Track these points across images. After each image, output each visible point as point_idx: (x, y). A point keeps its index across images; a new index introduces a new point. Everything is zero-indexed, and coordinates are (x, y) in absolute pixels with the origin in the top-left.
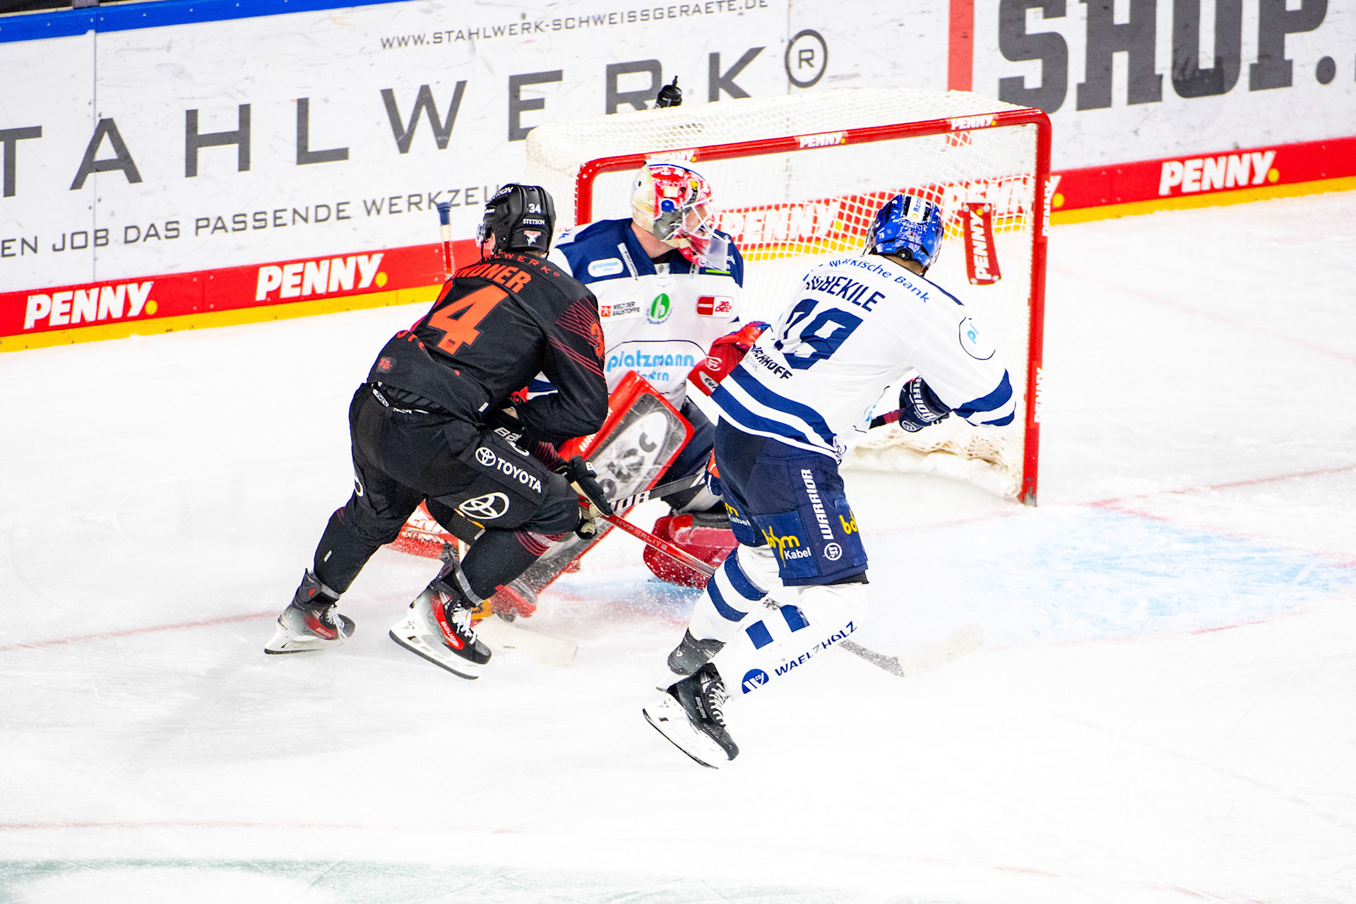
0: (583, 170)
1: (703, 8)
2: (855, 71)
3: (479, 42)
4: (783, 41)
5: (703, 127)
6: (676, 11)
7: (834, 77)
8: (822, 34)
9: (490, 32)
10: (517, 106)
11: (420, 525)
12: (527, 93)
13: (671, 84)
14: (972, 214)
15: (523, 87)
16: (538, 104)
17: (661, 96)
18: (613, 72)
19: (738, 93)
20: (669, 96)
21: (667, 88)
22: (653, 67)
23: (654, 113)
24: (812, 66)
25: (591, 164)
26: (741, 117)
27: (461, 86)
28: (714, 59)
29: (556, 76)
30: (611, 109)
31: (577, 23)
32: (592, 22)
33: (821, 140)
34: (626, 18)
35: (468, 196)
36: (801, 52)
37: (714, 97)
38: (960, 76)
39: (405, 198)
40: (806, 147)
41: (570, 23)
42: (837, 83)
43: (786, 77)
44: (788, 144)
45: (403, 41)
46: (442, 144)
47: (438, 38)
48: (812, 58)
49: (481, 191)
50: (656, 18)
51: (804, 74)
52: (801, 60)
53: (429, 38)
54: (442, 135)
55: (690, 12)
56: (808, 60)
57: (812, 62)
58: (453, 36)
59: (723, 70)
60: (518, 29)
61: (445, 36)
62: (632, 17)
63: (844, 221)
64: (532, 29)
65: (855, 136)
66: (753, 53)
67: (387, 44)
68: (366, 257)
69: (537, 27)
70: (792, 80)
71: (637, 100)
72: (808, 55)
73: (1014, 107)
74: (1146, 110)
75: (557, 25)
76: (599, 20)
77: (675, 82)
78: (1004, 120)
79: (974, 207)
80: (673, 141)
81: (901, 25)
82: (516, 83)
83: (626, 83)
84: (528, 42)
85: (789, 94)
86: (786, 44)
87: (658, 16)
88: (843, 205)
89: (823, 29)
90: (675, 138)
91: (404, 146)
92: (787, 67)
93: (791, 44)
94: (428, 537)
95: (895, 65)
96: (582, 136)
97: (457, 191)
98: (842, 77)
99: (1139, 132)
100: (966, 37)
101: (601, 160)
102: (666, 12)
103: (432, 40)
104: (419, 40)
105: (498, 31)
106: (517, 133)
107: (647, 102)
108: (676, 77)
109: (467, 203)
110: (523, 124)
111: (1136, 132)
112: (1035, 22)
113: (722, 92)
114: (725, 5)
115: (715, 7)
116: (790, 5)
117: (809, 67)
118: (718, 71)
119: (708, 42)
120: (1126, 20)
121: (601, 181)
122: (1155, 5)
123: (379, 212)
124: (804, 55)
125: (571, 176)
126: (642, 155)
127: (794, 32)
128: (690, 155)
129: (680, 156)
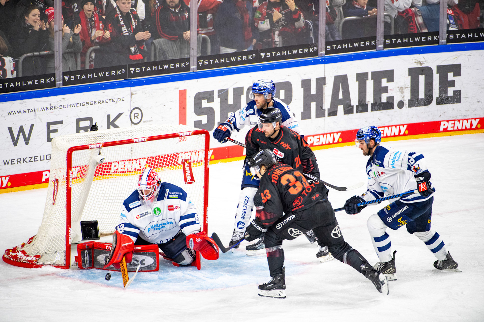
0: (69, 150)
1: (105, 102)
2: (151, 119)
3: (38, 113)
4: (129, 111)
5: (105, 137)
6: (97, 102)
8: (141, 108)
9: (40, 109)
10: (49, 132)
11: (22, 258)
12: (52, 127)
13: (94, 124)
14: (185, 163)
15: (51, 126)
16: (56, 131)
17: (91, 128)
18: (78, 121)
19: (116, 126)
20: (94, 128)
21: (93, 126)
22: (90, 119)
23: (89, 133)
24: (138, 118)
25: (71, 148)
26: (116, 133)
27: (32, 126)
28: (108, 116)
29: (61, 122)
30: (78, 131)
31: (67, 106)
32: (71, 106)
33: (140, 140)
34: (82, 104)
35: (35, 159)
36: (134, 114)
37: (108, 127)
38: (183, 120)
39: (16, 160)
40: (136, 142)
41: (65, 106)
42: (145, 123)
43: (130, 122)
44: (130, 141)
45: (14, 113)
46: (27, 143)
47: (25, 112)
48: (138, 116)
49: (39, 157)
50: (90, 105)
51: (136, 120)
52: (134, 116)
53: (22, 111)
54: (27, 141)
55: (101, 103)
56: (137, 116)
57: (138, 117)
58: (30, 111)
59: (111, 120)
60: (49, 108)
61: (27, 111)
62: (83, 104)
63: (148, 164)
64: (53, 109)
65: (151, 139)
66: (120, 115)
67: (9, 113)
68: (4, 178)
69: (55, 108)
70: (132, 122)
71: (85, 129)
72: (137, 115)
73: (198, 129)
75: (61, 107)
76: (73, 105)
77: (96, 124)
78: (195, 133)
79: (186, 161)
80: (96, 141)
81: (165, 105)
82: (49, 125)
83: (82, 124)
84: (52, 112)
85: (131, 126)
86: (130, 111)
87: (91, 104)
88: (148, 160)
90: (96, 140)
91: (15, 144)
92: (131, 119)
93: (131, 112)
94: (24, 261)
95: (163, 117)
96: (68, 140)
97: (32, 157)
98: (147, 121)
99: (237, 136)
100: (184, 109)
101: (74, 147)
102: (94, 103)
103: (23, 112)
104: (19, 112)
105: (43, 109)
106: (49, 139)
107: (88, 130)
108: (97, 122)
109: (35, 161)
110: (51, 137)
112: (205, 104)
113: (111, 126)
114: (111, 100)
115: (108, 101)
116: (131, 100)
117: (137, 118)
118: (110, 120)
119: (106, 111)
120: (232, 103)
121: (74, 154)
122: (241, 98)
123: (8, 164)
124: (136, 115)
125: (65, 152)
126: (86, 145)
127: (132, 108)
128: (101, 145)
129: (98, 146)
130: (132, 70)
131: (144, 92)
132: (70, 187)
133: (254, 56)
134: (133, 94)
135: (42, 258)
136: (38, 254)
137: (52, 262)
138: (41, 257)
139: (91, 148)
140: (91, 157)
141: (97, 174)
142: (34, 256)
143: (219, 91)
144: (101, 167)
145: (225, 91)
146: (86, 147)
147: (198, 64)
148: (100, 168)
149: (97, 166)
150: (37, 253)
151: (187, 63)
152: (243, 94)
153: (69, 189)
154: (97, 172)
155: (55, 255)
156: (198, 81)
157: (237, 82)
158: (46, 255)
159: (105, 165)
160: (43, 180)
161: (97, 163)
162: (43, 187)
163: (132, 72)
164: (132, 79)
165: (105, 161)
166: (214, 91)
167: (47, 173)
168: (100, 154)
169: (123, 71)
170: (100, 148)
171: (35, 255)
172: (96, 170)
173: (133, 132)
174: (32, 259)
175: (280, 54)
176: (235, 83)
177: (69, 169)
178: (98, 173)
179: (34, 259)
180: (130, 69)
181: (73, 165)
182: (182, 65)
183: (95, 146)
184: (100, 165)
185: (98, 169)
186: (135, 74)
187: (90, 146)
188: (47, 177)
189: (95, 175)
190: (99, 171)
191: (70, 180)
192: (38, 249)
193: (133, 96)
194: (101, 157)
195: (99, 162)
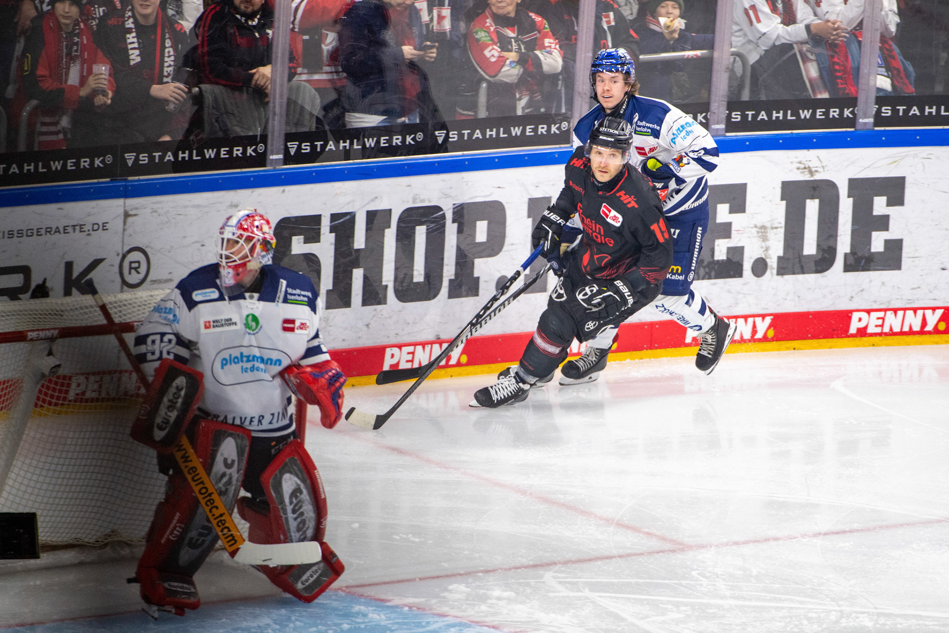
1: (62, 230)
2: (169, 277)
4: (118, 255)
6: (43, 232)
7: (154, 282)
8: (148, 251)
13: (40, 282)
17: (34, 291)
20: (42, 291)
21: (38, 286)
22: (24, 270)
23: (26, 303)
24: (138, 273)
28: (69, 266)
34: (6, 235)
36: (131, 263)
37: (67, 293)
42: (155, 286)
43: (119, 280)
48: (139, 267)
50: (28, 236)
51: (133, 278)
52: (131, 268)
55: (52, 233)
56: (135, 269)
57: (138, 270)
59: (75, 274)
62: (11, 234)
66: (97, 263)
70: (124, 283)
71: (13, 294)
72: (136, 265)
74: (375, 310)
77: (44, 282)
81: (203, 245)
83: (6, 281)
85: (122, 292)
86: (120, 257)
87: (29, 234)
89: (147, 247)
92: (121, 274)
93: (124, 257)
98: (159, 282)
99: (370, 326)
102: (35, 232)
107: (22, 296)
108: (45, 278)
111: (368, 325)
112: (298, 246)
113: (74, 290)
114: (78, 228)
115: (70, 229)
116: (124, 230)
117: (136, 273)
118: (71, 275)
119: (64, 254)
120: (363, 246)
122: (383, 236)
124: (134, 265)
126: (21, 333)
127: (126, 248)
128: (56, 332)
129: (48, 334)
130: (130, 158)
131: (155, 211)
133: (420, 136)
134: (131, 215)
139: (31, 340)
140: (28, 361)
141: (40, 403)
143: (334, 217)
144: (52, 386)
145: (348, 217)
146: (20, 337)
147: (287, 150)
148: (48, 388)
149: (43, 382)
151: (261, 148)
152: (389, 227)
154: (42, 396)
156: (284, 191)
157: (376, 198)
159: (60, 380)
161: (43, 375)
163: (130, 163)
164: (130, 178)
165: (61, 372)
166: (320, 216)
168: (50, 354)
169: (109, 159)
170: (52, 339)
172: (40, 392)
173: (125, 305)
175: (480, 136)
176: (372, 200)
178: (43, 400)
180: (126, 155)
182: (250, 151)
183: (42, 335)
184: (50, 381)
185: (44, 390)
186: (138, 169)
187: (30, 335)
189: (36, 405)
190: (46, 394)
193: (130, 220)
194: (52, 361)
195: (47, 372)
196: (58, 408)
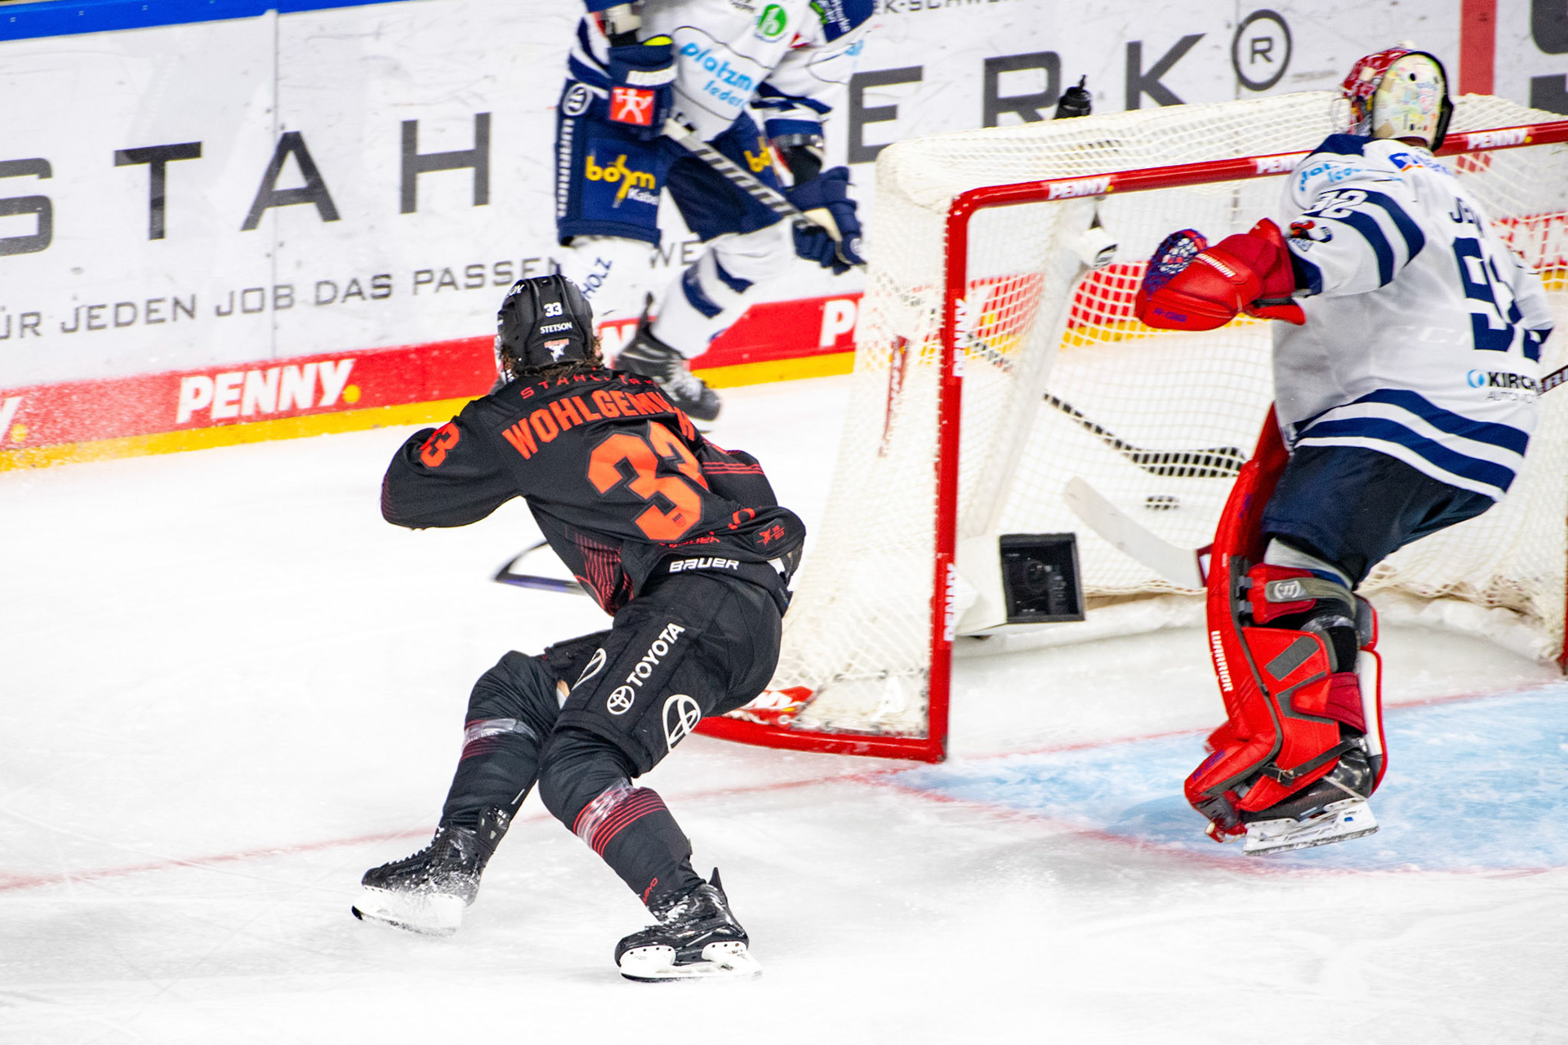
0: (956, 205)
2: (1329, 66)
4: (1229, 26)
5: (1121, 145)
7: (1300, 77)
8: (1288, 17)
10: (859, 116)
12: (874, 97)
13: (1075, 84)
15: (868, 90)
16: (889, 113)
17: (1063, 102)
18: (995, 66)
19: (1167, 99)
20: (1075, 103)
21: (1072, 91)
22: (1049, 61)
23: (1051, 126)
24: (1269, 60)
25: (967, 196)
26: (1174, 131)
28: (1134, 50)
29: (913, 74)
30: (990, 121)
33: (1284, 163)
36: (1255, 41)
37: (1133, 103)
38: (1477, 74)
40: (1266, 173)
42: (1303, 85)
43: (1233, 75)
44: (1241, 169)
48: (1269, 50)
51: (1259, 71)
52: (1255, 52)
56: (1263, 52)
57: (1269, 54)
59: (1146, 67)
66: (1187, 43)
69: (887, 6)
70: (1243, 80)
71: (1027, 107)
73: (1556, 117)
77: (1082, 83)
78: (1543, 135)
80: (1079, 166)
82: (858, 84)
83: (1012, 84)
84: (876, 27)
85: (1238, 99)
86: (1234, 29)
89: (1286, 9)
90: (1080, 161)
92: (1236, 63)
93: (1241, 29)
96: (953, 156)
98: (1312, 77)
100: (1485, 20)
106: (859, 153)
107: (1042, 111)
108: (1084, 76)
110: (869, 141)
113: (1145, 97)
118: (1139, 68)
119: (1125, 27)
121: (981, 221)
123: (667, 261)
125: (939, 213)
126: (1037, 184)
127: (1245, 14)
128: (1104, 182)
129: (1091, 185)
132: (957, 373)
135: (816, 702)
136: (804, 684)
137: (865, 719)
138: (813, 695)
139: (1058, 198)
140: (1052, 236)
141: (1078, 320)
142: (787, 692)
144: (1101, 286)
146: (1034, 192)
148: (1093, 290)
149: (1083, 279)
150: (795, 680)
153: (953, 383)
154: (1082, 307)
155: (879, 685)
158: (838, 685)
159: (1117, 276)
160: (827, 339)
161: (1084, 267)
162: (824, 372)
165: (1118, 259)
167: (846, 306)
168: (1096, 224)
170: (1098, 195)
171: (788, 686)
172: (1079, 298)
174: (775, 704)
177: (955, 291)
178: (1086, 316)
179: (785, 703)
181: (973, 273)
183: (1079, 187)
184: (1097, 277)
185: (1086, 294)
187: (1055, 189)
188: (843, 328)
189: (1071, 324)
190: (1090, 303)
191: (958, 344)
192: (799, 658)
194: (1100, 238)
195: (1090, 260)
196: (1114, 329)
